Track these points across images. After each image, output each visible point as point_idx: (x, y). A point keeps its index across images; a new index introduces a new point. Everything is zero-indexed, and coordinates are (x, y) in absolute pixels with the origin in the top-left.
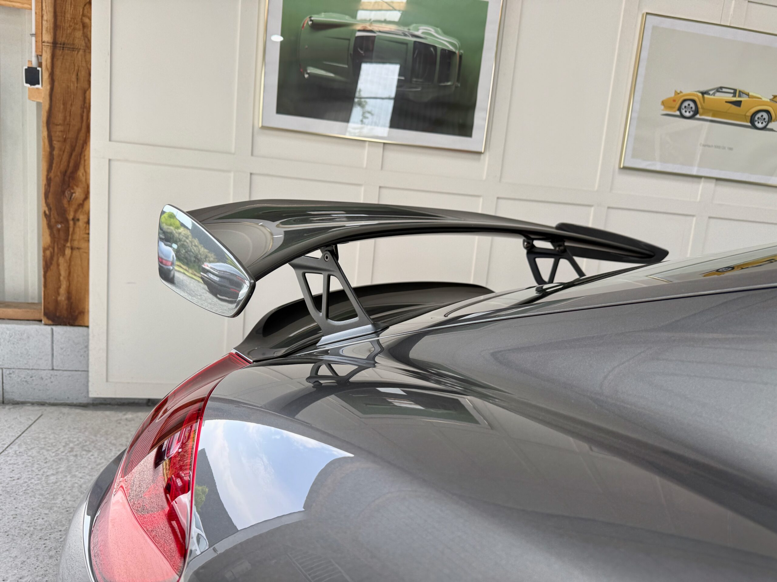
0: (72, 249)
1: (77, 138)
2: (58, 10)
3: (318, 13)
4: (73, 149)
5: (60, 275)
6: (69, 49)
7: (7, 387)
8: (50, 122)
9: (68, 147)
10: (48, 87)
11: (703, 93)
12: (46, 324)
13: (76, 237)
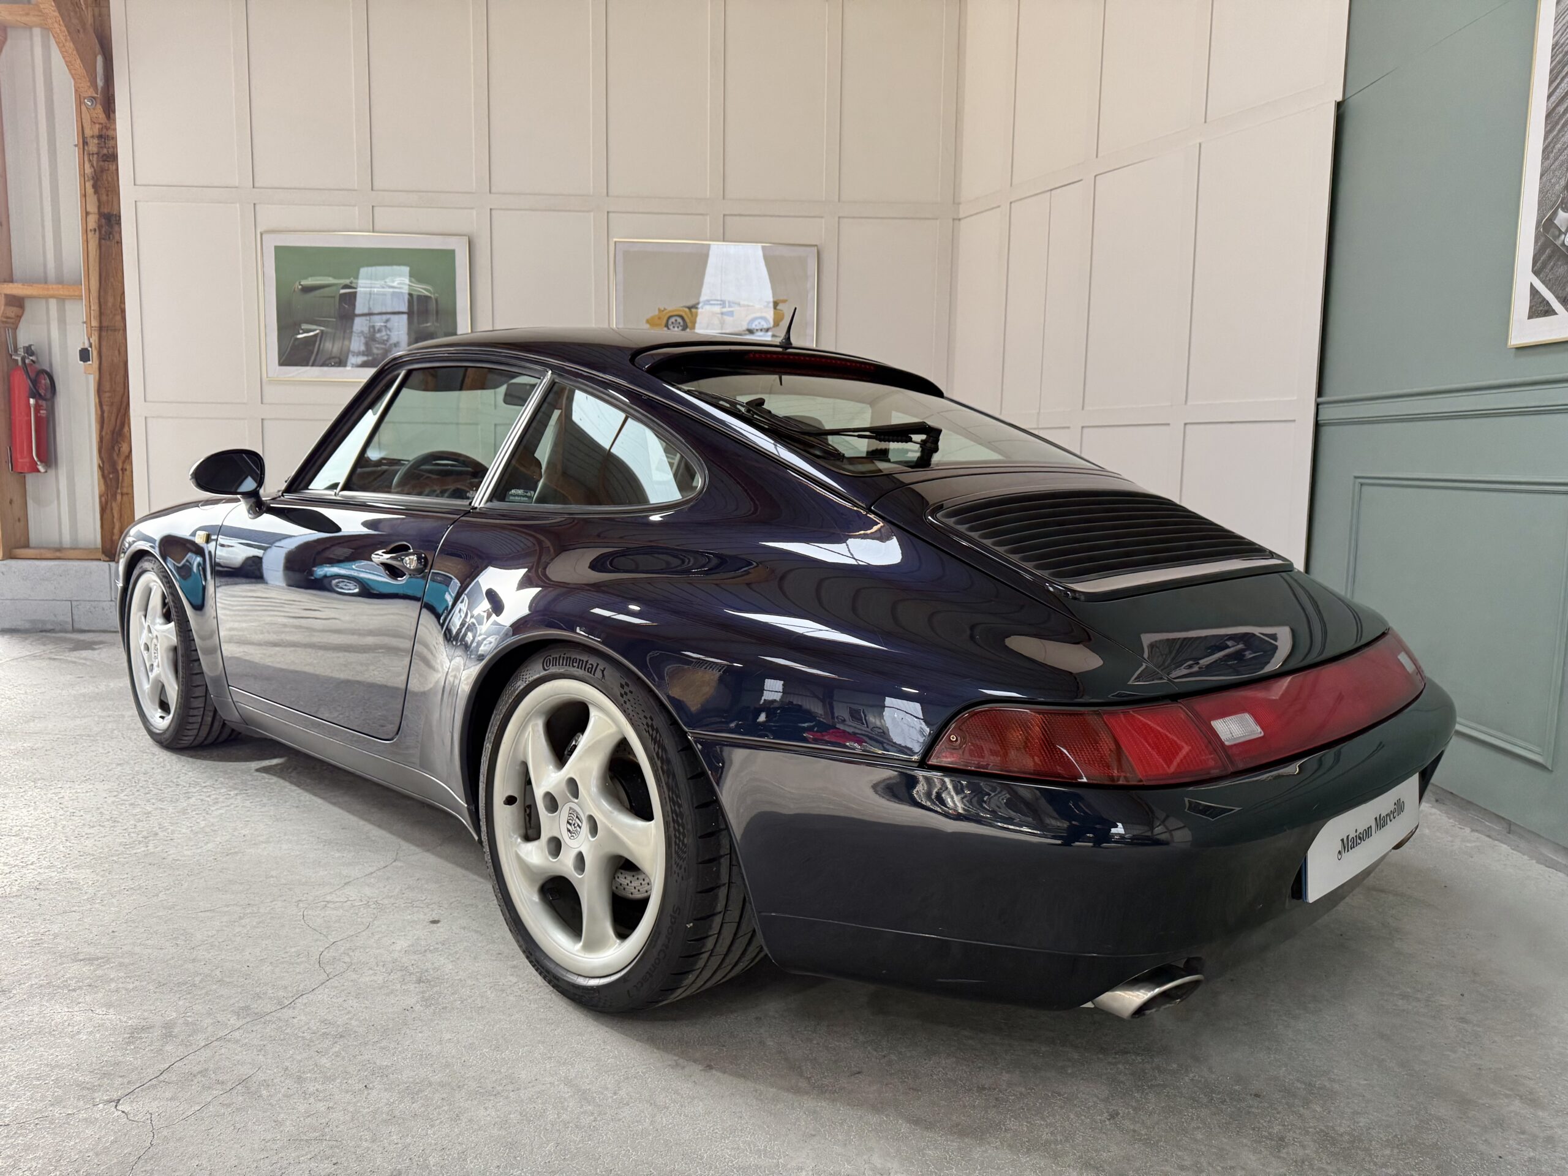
0: (122, 494)
1: (121, 402)
2: (102, 300)
3: (306, 278)
4: (119, 410)
5: (113, 517)
6: (111, 330)
7: (76, 617)
8: (100, 391)
9: (115, 411)
10: (97, 363)
11: (690, 308)
12: (104, 561)
13: (125, 484)
